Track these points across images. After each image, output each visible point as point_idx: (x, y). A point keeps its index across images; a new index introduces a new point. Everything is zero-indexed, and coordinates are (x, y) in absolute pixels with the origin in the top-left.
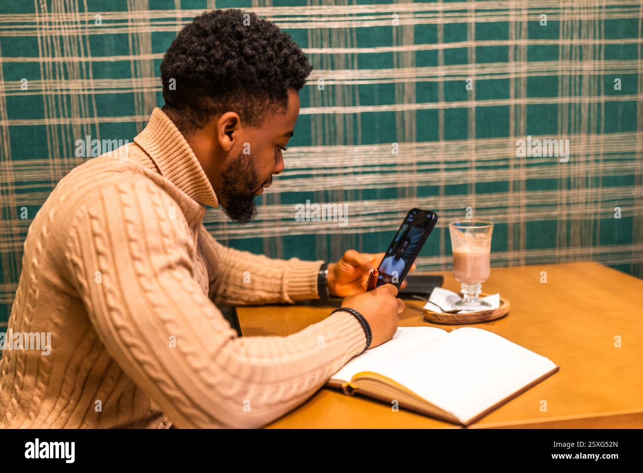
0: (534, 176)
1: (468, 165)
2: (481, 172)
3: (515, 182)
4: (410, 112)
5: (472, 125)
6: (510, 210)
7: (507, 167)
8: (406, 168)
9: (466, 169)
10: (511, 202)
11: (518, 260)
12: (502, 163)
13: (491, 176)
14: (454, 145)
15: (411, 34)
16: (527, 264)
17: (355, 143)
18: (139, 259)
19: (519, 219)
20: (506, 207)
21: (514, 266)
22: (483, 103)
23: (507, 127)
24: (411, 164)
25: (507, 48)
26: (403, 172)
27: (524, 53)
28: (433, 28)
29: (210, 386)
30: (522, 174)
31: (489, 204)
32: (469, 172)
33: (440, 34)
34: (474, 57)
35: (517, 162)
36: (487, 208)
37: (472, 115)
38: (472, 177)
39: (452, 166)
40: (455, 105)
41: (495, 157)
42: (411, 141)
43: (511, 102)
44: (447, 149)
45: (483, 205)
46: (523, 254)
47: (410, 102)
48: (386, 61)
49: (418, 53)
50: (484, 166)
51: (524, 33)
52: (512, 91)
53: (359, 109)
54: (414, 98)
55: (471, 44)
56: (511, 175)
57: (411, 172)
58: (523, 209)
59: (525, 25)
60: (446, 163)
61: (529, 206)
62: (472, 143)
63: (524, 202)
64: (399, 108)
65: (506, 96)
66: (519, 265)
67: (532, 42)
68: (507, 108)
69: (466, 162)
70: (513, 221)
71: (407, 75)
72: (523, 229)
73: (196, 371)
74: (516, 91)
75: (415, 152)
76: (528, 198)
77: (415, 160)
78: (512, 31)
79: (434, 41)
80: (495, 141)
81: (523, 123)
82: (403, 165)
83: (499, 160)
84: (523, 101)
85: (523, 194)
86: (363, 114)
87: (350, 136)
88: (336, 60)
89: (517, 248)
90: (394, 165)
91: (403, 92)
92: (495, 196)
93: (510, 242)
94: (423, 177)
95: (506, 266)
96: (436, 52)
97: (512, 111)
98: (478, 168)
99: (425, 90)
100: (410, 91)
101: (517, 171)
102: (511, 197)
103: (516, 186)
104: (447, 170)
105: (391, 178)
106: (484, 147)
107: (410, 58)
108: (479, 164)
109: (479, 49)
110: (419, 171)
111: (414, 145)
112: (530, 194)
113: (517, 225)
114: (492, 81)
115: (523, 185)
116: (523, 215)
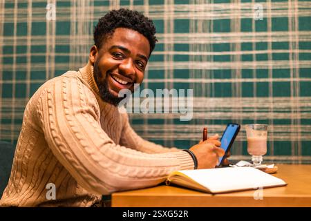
0: (305, 117)
1: (269, 110)
2: (276, 114)
3: (294, 120)
4: (239, 83)
5: (271, 90)
6: (292, 134)
7: (290, 112)
8: (236, 110)
9: (267, 112)
10: (293, 130)
11: (298, 161)
12: (287, 110)
13: (281, 116)
14: (261, 100)
15: (240, 47)
16: (303, 164)
17: (211, 96)
18: (67, 108)
19: (297, 139)
20: (290, 132)
21: (295, 164)
22: (276, 80)
23: (290, 92)
24: (239, 108)
25: (288, 54)
26: (235, 112)
27: (297, 56)
28: (250, 44)
29: (96, 162)
30: (298, 116)
31: (280, 130)
32: (270, 114)
33: (254, 47)
34: (271, 57)
35: (295, 110)
36: (279, 133)
37: (271, 86)
38: (271, 116)
39: (260, 110)
40: (262, 80)
41: (283, 107)
42: (239, 96)
43: (291, 80)
44: (257, 102)
45: (277, 130)
46: (300, 158)
47: (239, 78)
48: (227, 59)
49: (243, 56)
50: (277, 111)
51: (297, 47)
52: (292, 75)
53: (213, 81)
54: (241, 76)
55: (270, 51)
56: (293, 116)
57: (239, 112)
58: (300, 134)
59: (297, 44)
60: (258, 108)
61: (302, 132)
62: (271, 99)
63: (300, 130)
64: (233, 80)
65: (289, 77)
66: (298, 164)
67: (302, 51)
68: (289, 83)
69: (268, 108)
70: (294, 140)
71: (237, 65)
72: (300, 145)
73: (89, 155)
74: (294, 74)
75: (241, 102)
76: (302, 128)
77: (241, 106)
78: (291, 46)
79: (251, 50)
80: (283, 99)
81: (298, 90)
82: (235, 108)
83: (285, 108)
84: (298, 79)
85: (299, 126)
86: (216, 83)
87: (209, 93)
88: (203, 58)
89: (296, 154)
90: (230, 108)
91: (235, 73)
92: (283, 126)
93: (293, 151)
94: (245, 115)
95: (291, 164)
96: (252, 55)
97: (292, 84)
98: (274, 112)
99: (247, 73)
100: (239, 73)
101: (295, 114)
102: (292, 128)
103: (295, 122)
104: (258, 112)
105: (229, 114)
106: (277, 101)
107: (239, 58)
108: (275, 110)
109: (273, 54)
110: (243, 112)
111: (241, 98)
112: (303, 126)
113: (296, 142)
114: (280, 69)
115: (299, 122)
116: (300, 137)
